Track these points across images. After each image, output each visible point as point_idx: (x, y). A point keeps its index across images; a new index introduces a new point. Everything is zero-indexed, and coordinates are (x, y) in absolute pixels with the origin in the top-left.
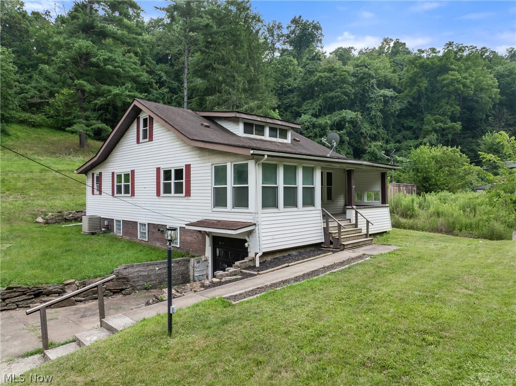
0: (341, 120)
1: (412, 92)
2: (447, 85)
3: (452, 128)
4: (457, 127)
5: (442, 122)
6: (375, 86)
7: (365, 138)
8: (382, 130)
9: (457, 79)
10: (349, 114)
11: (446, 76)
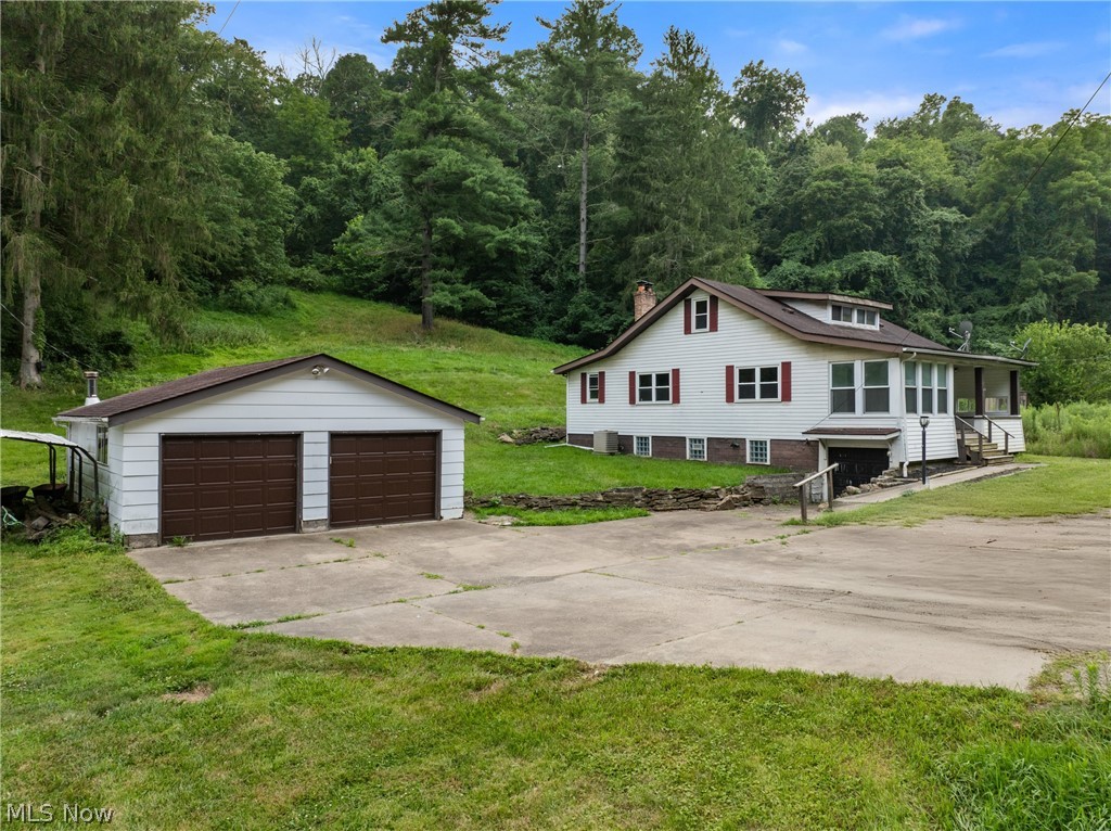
0: (861, 271)
1: (997, 213)
2: (1070, 199)
3: (1080, 282)
4: (1089, 281)
5: (1057, 270)
6: (923, 203)
7: (905, 303)
8: (938, 288)
9: (1091, 185)
10: (875, 259)
11: (1067, 181)
